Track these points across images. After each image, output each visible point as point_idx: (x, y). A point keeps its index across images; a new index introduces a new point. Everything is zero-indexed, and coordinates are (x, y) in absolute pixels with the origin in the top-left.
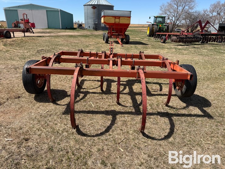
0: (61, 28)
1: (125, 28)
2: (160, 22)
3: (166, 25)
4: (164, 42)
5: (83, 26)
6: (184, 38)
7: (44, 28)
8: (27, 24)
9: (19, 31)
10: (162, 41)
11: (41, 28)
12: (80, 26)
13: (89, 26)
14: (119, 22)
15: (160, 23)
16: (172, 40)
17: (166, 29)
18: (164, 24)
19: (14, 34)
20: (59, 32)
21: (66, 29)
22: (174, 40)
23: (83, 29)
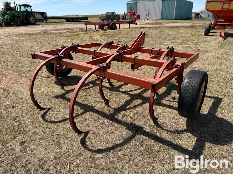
0: (174, 18)
5: (202, 15)
7: (156, 19)
8: (133, 16)
9: (124, 23)
11: (155, 19)
12: (198, 15)
13: (209, 15)
14: (229, 8)
19: (120, 26)
20: (168, 23)
21: (181, 19)
23: (201, 18)
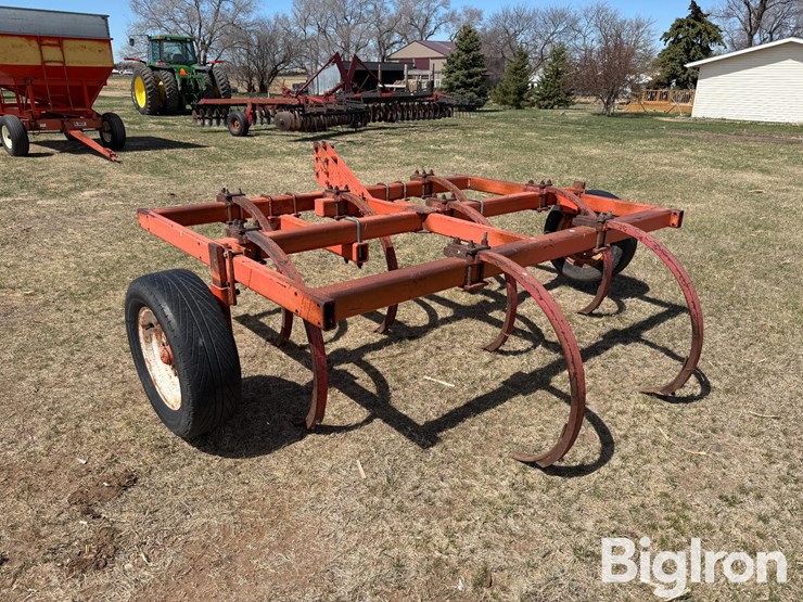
1: (90, 84)
2: (181, 60)
3: (204, 71)
4: (244, 132)
6: (315, 115)
10: (236, 130)
14: (63, 62)
15: (177, 63)
16: (282, 123)
17: (207, 85)
18: (196, 67)
22: (289, 124)
